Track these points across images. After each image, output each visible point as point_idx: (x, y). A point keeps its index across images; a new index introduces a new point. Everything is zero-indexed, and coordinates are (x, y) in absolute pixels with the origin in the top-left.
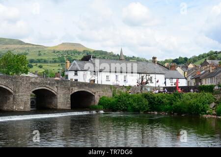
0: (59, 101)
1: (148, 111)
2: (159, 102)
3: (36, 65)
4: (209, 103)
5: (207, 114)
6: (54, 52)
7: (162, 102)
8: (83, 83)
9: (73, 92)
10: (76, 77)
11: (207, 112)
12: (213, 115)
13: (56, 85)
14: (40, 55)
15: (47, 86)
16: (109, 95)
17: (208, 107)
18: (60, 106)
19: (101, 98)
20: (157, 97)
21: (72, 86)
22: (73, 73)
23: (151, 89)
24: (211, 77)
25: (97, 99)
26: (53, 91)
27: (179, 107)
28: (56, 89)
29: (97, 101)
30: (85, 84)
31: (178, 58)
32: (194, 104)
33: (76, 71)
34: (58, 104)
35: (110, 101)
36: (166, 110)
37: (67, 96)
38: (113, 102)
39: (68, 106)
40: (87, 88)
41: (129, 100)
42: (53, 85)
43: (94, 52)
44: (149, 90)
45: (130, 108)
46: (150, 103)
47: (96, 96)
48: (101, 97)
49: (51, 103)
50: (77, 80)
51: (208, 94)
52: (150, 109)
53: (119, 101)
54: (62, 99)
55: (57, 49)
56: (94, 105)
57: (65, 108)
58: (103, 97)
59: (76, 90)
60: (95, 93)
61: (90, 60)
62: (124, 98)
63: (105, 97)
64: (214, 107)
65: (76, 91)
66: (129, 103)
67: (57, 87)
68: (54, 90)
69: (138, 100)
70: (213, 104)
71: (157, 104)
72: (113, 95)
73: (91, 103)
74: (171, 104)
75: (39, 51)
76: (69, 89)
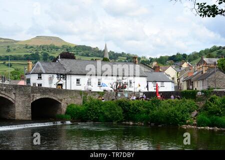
0: (17, 110)
1: (122, 121)
2: (135, 110)
3: (4, 63)
4: (190, 112)
5: (187, 124)
6: (26, 47)
7: (139, 111)
8: (46, 89)
9: (34, 100)
10: (39, 82)
11: (187, 122)
12: (194, 125)
13: (14, 91)
14: (8, 51)
15: (3, 92)
16: (78, 102)
17: (188, 116)
18: (18, 116)
19: (68, 107)
20: (133, 104)
21: (33, 92)
22: (36, 76)
23: (128, 95)
24: (203, 80)
25: (64, 107)
26: (10, 99)
27: (157, 116)
28: (13, 96)
29: (64, 110)
30: (50, 90)
31: (175, 54)
32: (172, 113)
33: (40, 75)
34: (16, 114)
35: (79, 110)
36: (142, 120)
37: (27, 104)
38: (82, 111)
39: (28, 116)
40: (52, 94)
41: (101, 109)
42: (10, 91)
43: (76, 47)
44: (126, 95)
45: (101, 117)
46: (125, 111)
47: (63, 104)
48: (69, 104)
49: (8, 113)
50: (41, 85)
51: (189, 101)
52: (124, 118)
53: (90, 110)
54: (21, 108)
55: (30, 44)
56: (61, 114)
57: (24, 118)
58: (72, 105)
59: (38, 96)
60: (61, 100)
61: (57, 61)
62: (95, 106)
63: (74, 105)
64: (195, 116)
65: (38, 98)
66: (101, 112)
67: (14, 94)
68: (11, 97)
69: (111, 108)
70: (195, 112)
71: (133, 113)
72: (84, 102)
73: (56, 112)
74: (148, 112)
75: (8, 47)
76: (29, 96)
